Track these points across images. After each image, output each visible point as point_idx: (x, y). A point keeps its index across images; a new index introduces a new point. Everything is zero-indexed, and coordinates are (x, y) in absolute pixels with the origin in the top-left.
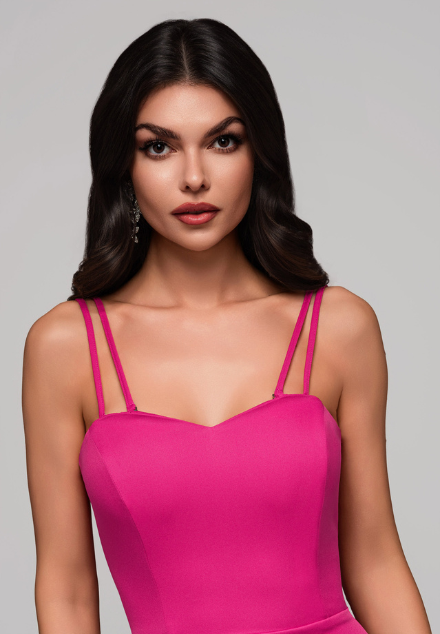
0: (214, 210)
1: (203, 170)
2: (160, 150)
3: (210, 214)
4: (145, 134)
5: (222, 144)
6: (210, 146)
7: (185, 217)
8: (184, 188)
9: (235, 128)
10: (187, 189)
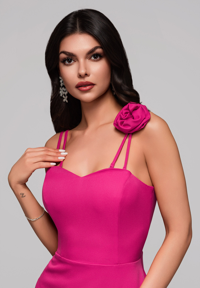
0: (93, 85)
1: (86, 68)
2: (70, 62)
3: (90, 86)
4: (63, 56)
5: (95, 58)
6: (90, 59)
7: (80, 88)
8: (79, 76)
9: (99, 51)
10: (80, 76)
